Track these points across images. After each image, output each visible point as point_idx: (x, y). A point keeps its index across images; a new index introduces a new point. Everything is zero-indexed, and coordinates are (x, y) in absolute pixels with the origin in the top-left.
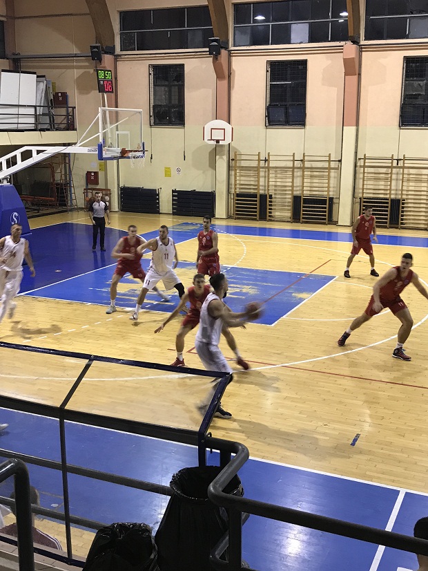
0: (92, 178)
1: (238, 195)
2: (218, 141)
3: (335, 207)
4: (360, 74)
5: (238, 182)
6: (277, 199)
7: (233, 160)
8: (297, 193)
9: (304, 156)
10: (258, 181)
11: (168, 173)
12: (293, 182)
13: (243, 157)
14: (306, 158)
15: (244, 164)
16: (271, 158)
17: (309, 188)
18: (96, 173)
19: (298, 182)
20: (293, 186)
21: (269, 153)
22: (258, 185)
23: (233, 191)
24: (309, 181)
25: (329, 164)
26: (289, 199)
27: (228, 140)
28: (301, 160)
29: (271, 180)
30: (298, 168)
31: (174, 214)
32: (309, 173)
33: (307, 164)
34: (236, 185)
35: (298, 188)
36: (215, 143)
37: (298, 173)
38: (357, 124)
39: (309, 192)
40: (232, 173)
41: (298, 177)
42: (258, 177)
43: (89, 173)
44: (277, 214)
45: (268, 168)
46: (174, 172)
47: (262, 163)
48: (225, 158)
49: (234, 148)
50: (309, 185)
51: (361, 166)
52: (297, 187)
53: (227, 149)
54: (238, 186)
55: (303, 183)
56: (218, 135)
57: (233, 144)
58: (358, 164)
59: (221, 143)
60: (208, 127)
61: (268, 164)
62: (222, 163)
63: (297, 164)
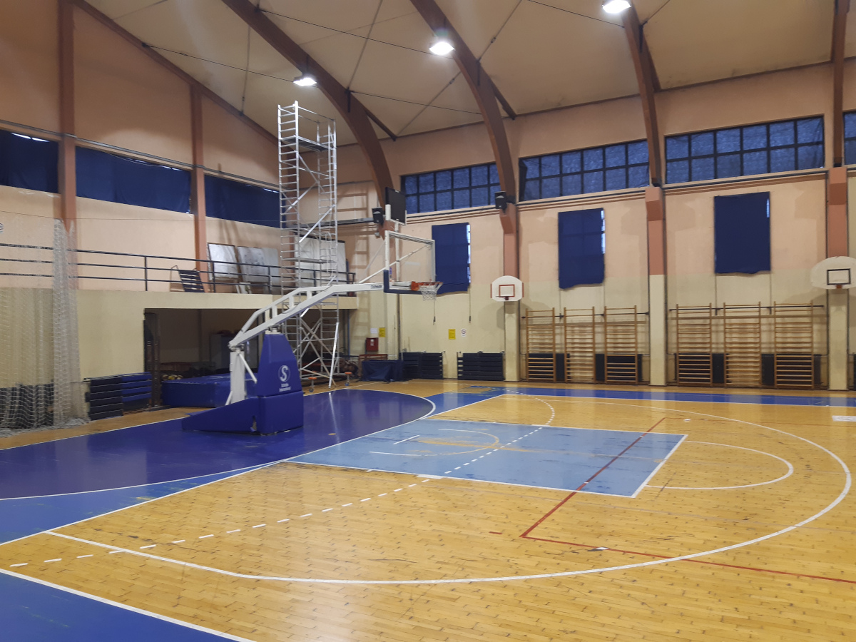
0: (372, 344)
1: (531, 355)
2: (507, 298)
3: (644, 365)
4: (664, 220)
5: (530, 341)
6: (576, 357)
7: (523, 318)
8: (599, 351)
9: (606, 309)
10: (554, 339)
11: (452, 335)
12: (593, 339)
13: (535, 314)
14: (608, 312)
15: (536, 321)
16: (568, 313)
17: (612, 345)
18: (376, 340)
19: (599, 338)
20: (594, 343)
21: (565, 308)
22: (554, 344)
23: (524, 351)
24: (612, 336)
25: (636, 317)
26: (589, 358)
27: (519, 297)
28: (602, 315)
29: (568, 337)
30: (598, 323)
31: (459, 378)
32: (612, 328)
33: (610, 319)
34: (528, 344)
35: (600, 346)
36: (503, 300)
37: (598, 329)
38: (665, 273)
39: (612, 350)
40: (524, 332)
41: (599, 333)
42: (554, 335)
43: (368, 340)
44: (577, 374)
45: (565, 325)
46: (458, 334)
47: (557, 320)
48: (514, 315)
49: (524, 305)
50: (612, 341)
51: (673, 319)
52: (599, 344)
53: (515, 307)
54: (530, 346)
55: (606, 339)
56: (507, 292)
57: (523, 302)
58: (669, 316)
59: (511, 299)
60: (495, 284)
61: (565, 321)
62: (511, 321)
63: (598, 319)
